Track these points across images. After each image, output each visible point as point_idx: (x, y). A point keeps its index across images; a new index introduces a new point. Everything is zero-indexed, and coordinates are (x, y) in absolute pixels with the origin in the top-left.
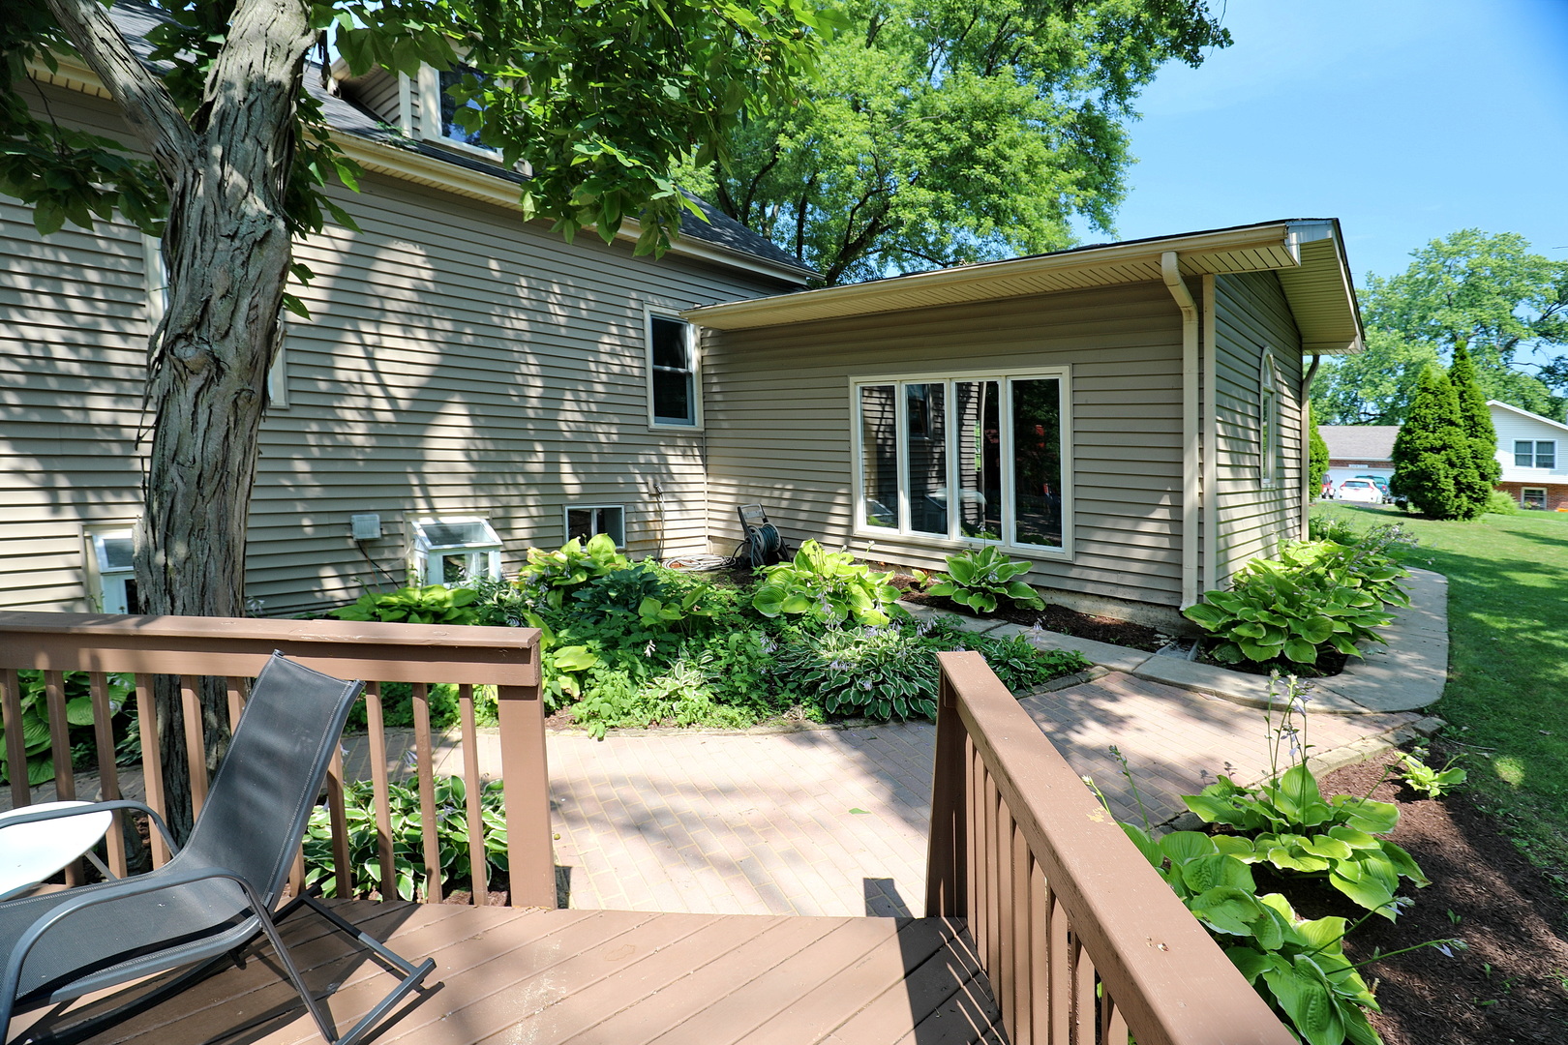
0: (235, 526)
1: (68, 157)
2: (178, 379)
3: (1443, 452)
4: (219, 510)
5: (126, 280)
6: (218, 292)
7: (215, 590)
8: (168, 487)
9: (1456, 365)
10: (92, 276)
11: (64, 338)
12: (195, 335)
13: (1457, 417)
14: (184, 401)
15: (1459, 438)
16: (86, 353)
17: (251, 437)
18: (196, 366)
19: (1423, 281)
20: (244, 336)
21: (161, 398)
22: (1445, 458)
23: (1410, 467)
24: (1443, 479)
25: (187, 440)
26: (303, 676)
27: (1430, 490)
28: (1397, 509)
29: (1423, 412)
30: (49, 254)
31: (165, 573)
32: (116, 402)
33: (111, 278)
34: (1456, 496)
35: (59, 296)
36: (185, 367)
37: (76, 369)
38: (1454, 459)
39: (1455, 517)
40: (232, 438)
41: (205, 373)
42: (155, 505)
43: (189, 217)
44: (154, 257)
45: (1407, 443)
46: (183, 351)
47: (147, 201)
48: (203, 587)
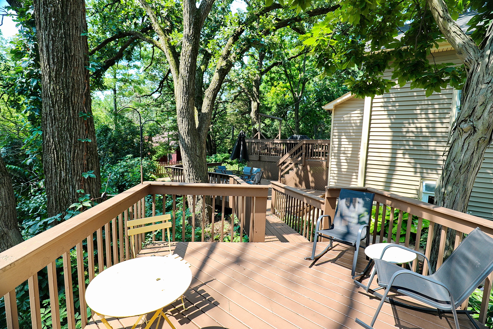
0: (469, 184)
1: (437, 72)
2: (460, 135)
4: (465, 178)
5: (446, 106)
6: (479, 104)
7: (458, 203)
8: (450, 169)
10: (437, 106)
11: (426, 126)
12: (468, 120)
14: (460, 142)
16: (431, 130)
17: (482, 154)
18: (466, 130)
20: (487, 118)
21: (453, 141)
25: (459, 154)
26: (487, 239)
30: (426, 102)
31: (443, 195)
32: (436, 143)
33: (442, 106)
35: (427, 114)
36: (463, 131)
37: (427, 134)
40: (474, 154)
41: (469, 132)
42: (445, 174)
43: (473, 80)
44: (456, 97)
46: (463, 125)
47: (458, 79)
48: (454, 201)
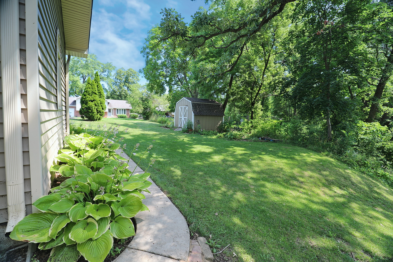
3: (94, 102)
9: (96, 77)
13: (96, 92)
15: (97, 97)
19: (76, 60)
22: (94, 103)
23: (85, 106)
24: (94, 109)
27: (91, 113)
28: (81, 118)
29: (89, 90)
34: (97, 114)
38: (96, 104)
39: (96, 120)
45: (84, 99)
